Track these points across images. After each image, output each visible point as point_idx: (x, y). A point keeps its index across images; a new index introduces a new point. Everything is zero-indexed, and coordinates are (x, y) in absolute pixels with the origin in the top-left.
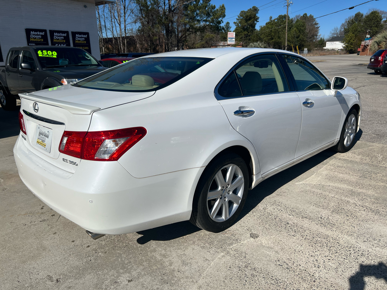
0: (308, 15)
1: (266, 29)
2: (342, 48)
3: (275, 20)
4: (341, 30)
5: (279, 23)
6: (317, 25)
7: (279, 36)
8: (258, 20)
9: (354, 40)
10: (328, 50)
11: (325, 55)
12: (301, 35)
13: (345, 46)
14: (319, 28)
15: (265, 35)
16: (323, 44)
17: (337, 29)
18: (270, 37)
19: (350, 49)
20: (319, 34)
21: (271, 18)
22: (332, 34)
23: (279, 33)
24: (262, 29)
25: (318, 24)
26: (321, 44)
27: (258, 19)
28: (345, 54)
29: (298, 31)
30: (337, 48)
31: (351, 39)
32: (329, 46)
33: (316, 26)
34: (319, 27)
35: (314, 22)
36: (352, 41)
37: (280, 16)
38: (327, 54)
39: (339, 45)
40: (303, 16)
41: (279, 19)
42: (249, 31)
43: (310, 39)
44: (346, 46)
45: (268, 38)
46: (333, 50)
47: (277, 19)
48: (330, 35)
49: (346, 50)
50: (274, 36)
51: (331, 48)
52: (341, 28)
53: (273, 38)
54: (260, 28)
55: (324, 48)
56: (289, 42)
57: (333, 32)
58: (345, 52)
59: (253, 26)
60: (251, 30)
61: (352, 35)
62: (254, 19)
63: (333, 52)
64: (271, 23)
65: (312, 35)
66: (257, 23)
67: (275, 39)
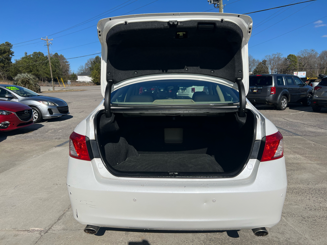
0: (59, 55)
1: (23, 63)
2: (91, 81)
3: (30, 55)
4: (85, 68)
5: (35, 58)
6: (67, 63)
7: (37, 69)
8: (13, 54)
9: (98, 76)
10: (80, 82)
11: (80, 86)
12: (57, 70)
13: (92, 79)
14: (70, 65)
15: (23, 68)
16: (75, 77)
17: (83, 67)
18: (28, 69)
19: (96, 81)
20: (70, 70)
21: (26, 53)
22: (80, 70)
23: (37, 67)
24: (17, 62)
25: (68, 62)
26: (74, 78)
27: (13, 53)
28: (94, 85)
29: (54, 67)
30: (86, 81)
31: (96, 75)
32: (80, 79)
33: (67, 64)
34: (69, 64)
35: (65, 60)
36: (97, 76)
37: (34, 53)
39: (88, 79)
40: (55, 55)
41: (35, 55)
42: (5, 64)
43: (64, 73)
44: (93, 79)
45: (27, 70)
46: (84, 82)
47: (32, 55)
48: (78, 70)
49: (94, 82)
50: (33, 69)
51: (83, 81)
52: (86, 66)
53: (32, 71)
54: (15, 62)
55: (77, 80)
56: (48, 75)
58: (93, 83)
59: (9, 59)
60: (8, 63)
61: (96, 72)
62: (9, 53)
63: (84, 83)
64: (26, 58)
65: (65, 70)
66: (13, 57)
67: (34, 71)
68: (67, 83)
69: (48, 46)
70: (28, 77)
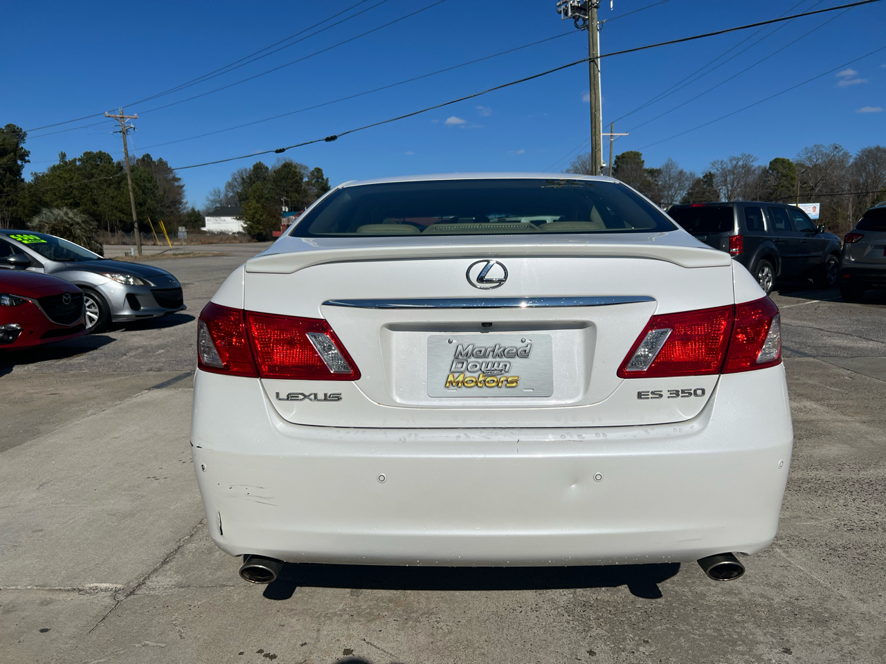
0: (155, 159)
1: (54, 181)
2: (241, 230)
3: (75, 160)
4: (226, 195)
5: (88, 169)
6: (177, 181)
7: (94, 199)
8: (27, 158)
9: (261, 216)
10: (212, 233)
11: (213, 243)
12: (149, 200)
13: (246, 225)
14: (184, 188)
15: (55, 195)
16: (198, 220)
17: (219, 192)
18: (67, 199)
19: (257, 231)
20: (184, 201)
21: (63, 156)
22: (212, 201)
23: (91, 192)
24: (38, 179)
25: (180, 179)
26: (196, 221)
27: (27, 155)
28: (249, 241)
29: (141, 191)
30: (229, 230)
31: (256, 213)
32: (213, 224)
33: (176, 184)
34: (183, 186)
35: (171, 176)
36: (258, 216)
37: (86, 154)
38: (215, 241)
39: (232, 225)
40: (143, 159)
41: (87, 161)
42: (4, 184)
43: (168, 210)
44: (248, 225)
45: (66, 201)
46: (222, 233)
47: (79, 160)
48: (207, 202)
49: (249, 233)
50: (81, 199)
51: (219, 230)
52: (227, 191)
53: (79, 204)
54: (32, 178)
55: (203, 229)
56: (124, 214)
57: (211, 198)
58: (248, 237)
59: (17, 171)
60: (11, 181)
61: (257, 205)
62: (15, 155)
63: (222, 237)
64: (64, 169)
65: (172, 202)
66: (26, 165)
67: (86, 204)
68: (177, 237)
69: (124, 133)
70: (69, 218)
